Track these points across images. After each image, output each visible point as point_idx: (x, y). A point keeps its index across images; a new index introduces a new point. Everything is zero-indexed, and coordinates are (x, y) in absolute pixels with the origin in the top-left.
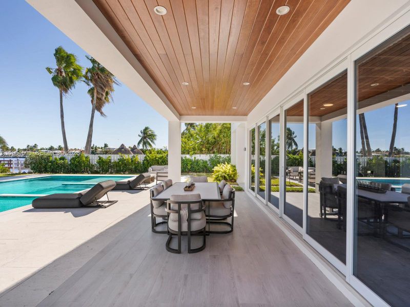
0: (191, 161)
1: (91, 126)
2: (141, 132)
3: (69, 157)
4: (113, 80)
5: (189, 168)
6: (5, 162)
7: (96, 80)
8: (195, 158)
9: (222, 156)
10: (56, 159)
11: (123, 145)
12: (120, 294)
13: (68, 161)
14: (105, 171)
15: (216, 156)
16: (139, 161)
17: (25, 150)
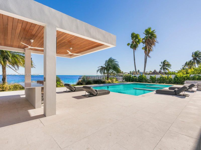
3: (138, 76)
4: (156, 40)
7: (147, 42)
10: (133, 76)
11: (155, 70)
16: (172, 78)
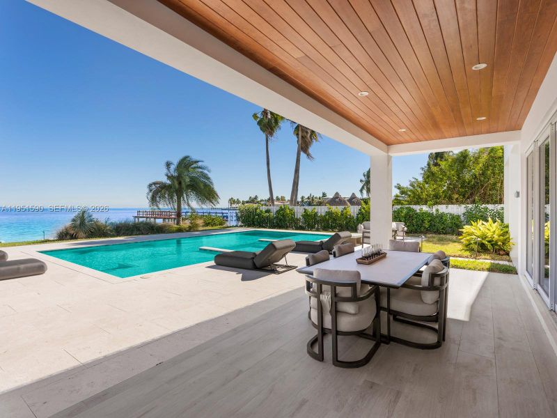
0: (430, 215)
1: (297, 171)
2: (364, 175)
3: (274, 209)
5: (427, 226)
6: (218, 215)
8: (437, 210)
9: (490, 207)
10: (261, 211)
11: (337, 194)
12: (210, 393)
13: (273, 214)
14: (311, 227)
15: (476, 207)
16: (352, 214)
17: (247, 202)
